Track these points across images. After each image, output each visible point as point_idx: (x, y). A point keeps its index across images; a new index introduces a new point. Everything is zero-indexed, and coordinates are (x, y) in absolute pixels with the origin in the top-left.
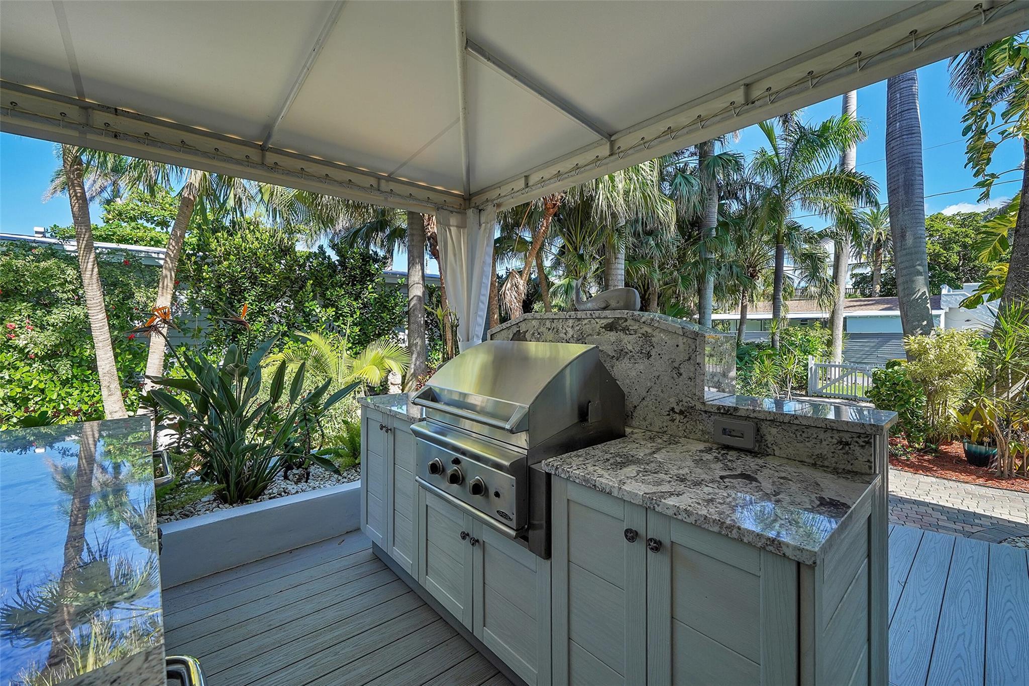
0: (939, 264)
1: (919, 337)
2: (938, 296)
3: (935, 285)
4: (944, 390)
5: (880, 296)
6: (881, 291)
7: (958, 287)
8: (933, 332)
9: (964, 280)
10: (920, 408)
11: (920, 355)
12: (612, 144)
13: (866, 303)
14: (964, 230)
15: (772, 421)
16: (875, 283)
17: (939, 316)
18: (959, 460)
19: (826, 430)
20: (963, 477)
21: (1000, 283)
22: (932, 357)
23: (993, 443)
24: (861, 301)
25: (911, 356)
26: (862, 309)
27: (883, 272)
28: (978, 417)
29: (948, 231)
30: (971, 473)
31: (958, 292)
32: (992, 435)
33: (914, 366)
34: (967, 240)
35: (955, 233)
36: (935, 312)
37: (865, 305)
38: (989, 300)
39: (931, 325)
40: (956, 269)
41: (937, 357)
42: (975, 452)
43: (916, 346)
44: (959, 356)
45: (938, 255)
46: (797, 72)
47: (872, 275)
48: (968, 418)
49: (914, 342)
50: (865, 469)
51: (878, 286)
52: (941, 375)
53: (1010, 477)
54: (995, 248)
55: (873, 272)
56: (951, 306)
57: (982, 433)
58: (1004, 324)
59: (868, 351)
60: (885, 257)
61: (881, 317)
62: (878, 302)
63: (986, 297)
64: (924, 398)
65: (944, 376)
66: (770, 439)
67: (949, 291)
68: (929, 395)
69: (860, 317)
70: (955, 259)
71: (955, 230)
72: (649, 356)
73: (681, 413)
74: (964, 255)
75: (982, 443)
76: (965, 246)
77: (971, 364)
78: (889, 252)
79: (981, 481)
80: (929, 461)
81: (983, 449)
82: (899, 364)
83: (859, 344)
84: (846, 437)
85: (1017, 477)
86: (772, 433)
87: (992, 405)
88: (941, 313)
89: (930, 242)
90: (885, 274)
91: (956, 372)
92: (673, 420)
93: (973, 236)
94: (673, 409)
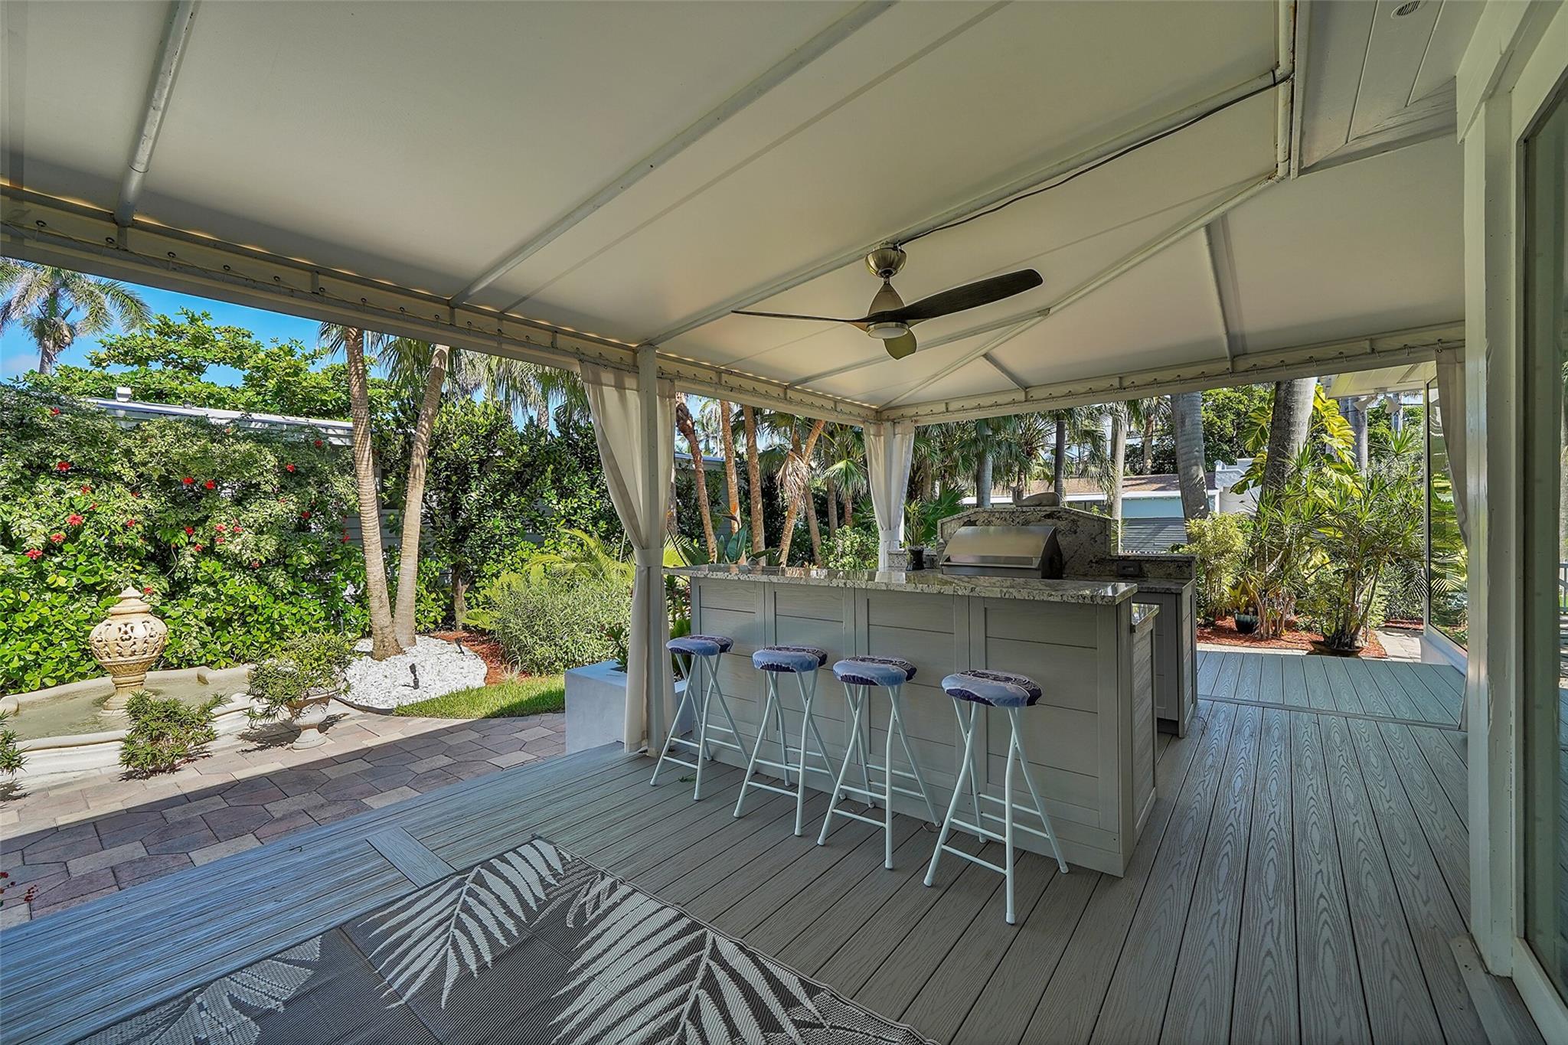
0: (1212, 434)
1: (1198, 521)
2: (1212, 474)
3: (1210, 462)
4: (1218, 568)
5: (1152, 473)
6: (1152, 467)
7: (1232, 463)
8: (1209, 516)
9: (1238, 453)
10: (1200, 585)
11: (1200, 537)
12: (1026, 393)
13: (1138, 482)
14: (1237, 395)
15: (1147, 561)
16: (1146, 457)
17: (1213, 497)
18: (1231, 630)
19: (1172, 562)
20: (1233, 642)
21: (1262, 470)
22: (1209, 539)
23: (1256, 613)
24: (1132, 479)
25: (1191, 539)
26: (1134, 490)
27: (1154, 443)
28: (1245, 592)
29: (1221, 396)
30: (1240, 639)
31: (1233, 468)
32: (1255, 606)
33: (1194, 548)
34: (1241, 406)
35: (1229, 398)
36: (1210, 492)
37: (1138, 484)
38: (1254, 486)
39: (1207, 509)
40: (1231, 440)
41: (1214, 538)
42: (1243, 622)
43: (1196, 529)
44: (1231, 537)
45: (1211, 424)
46: (1149, 377)
47: (1143, 446)
48: (1238, 592)
49: (1194, 525)
50: (1188, 576)
51: (1149, 461)
52: (1216, 555)
53: (1267, 639)
54: (1257, 437)
55: (1143, 443)
56: (1225, 485)
57: (1248, 605)
58: (1263, 510)
59: (1144, 539)
60: (1156, 425)
61: (1155, 498)
62: (1150, 481)
63: (1251, 483)
64: (1204, 577)
65: (1220, 555)
66: (1146, 569)
67: (1223, 468)
68: (1208, 573)
69: (1133, 499)
70: (1230, 431)
71: (1229, 395)
72: (1075, 532)
73: (1096, 562)
74: (1238, 424)
75: (1247, 614)
76: (1238, 414)
77: (1240, 543)
78: (1160, 419)
79: (1247, 644)
80: (1208, 633)
81: (1248, 618)
82: (1183, 547)
83: (1136, 531)
84: (1180, 564)
85: (1272, 638)
86: (1147, 567)
87: (1256, 580)
88: (1215, 493)
89: (1203, 408)
90: (1156, 446)
91: (1229, 552)
92: (1091, 567)
93: (1246, 402)
94: (1091, 561)
